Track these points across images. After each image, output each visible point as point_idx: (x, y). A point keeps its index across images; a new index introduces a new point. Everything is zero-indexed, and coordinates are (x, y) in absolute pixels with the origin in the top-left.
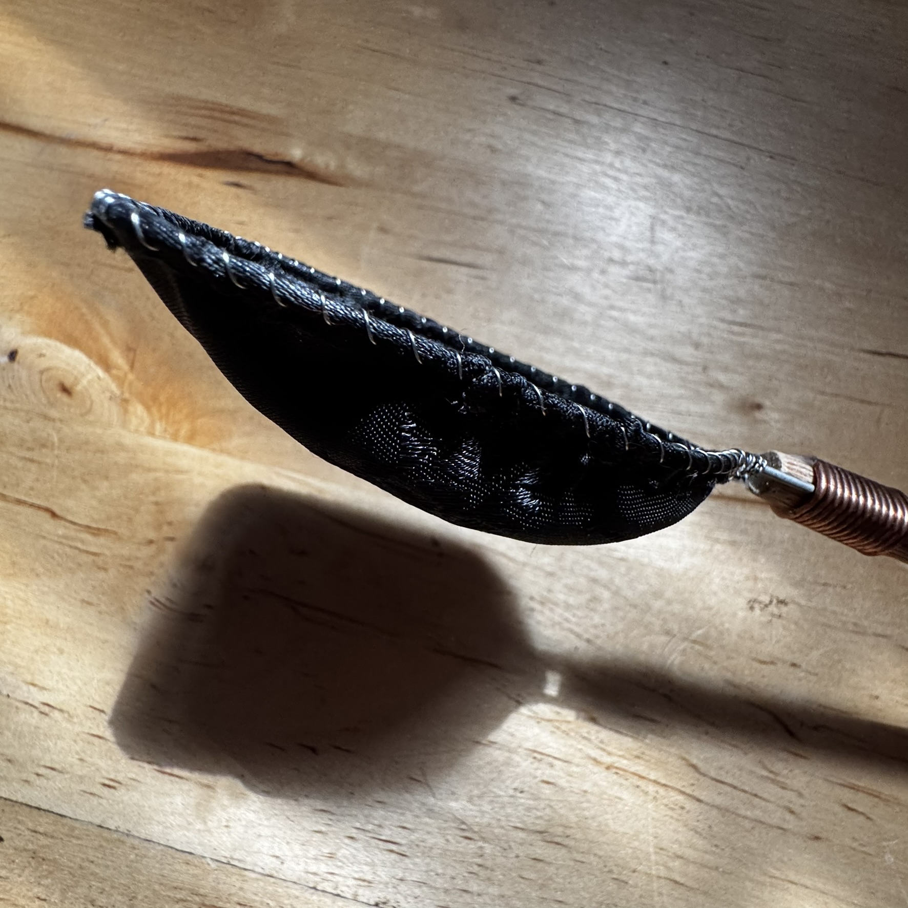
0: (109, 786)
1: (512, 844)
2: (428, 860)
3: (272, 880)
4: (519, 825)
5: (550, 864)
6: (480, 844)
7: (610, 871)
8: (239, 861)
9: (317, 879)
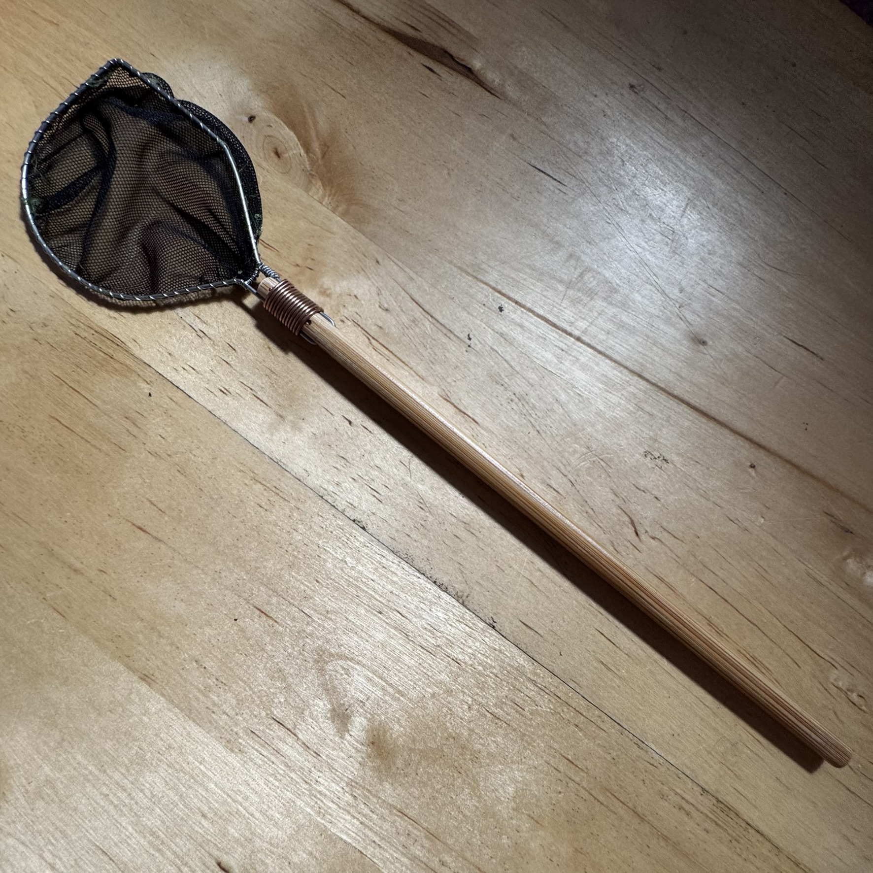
0: (223, 392)
1: (446, 522)
2: (393, 510)
3: (299, 482)
4: (454, 514)
5: (464, 542)
6: (427, 514)
7: (497, 561)
8: (284, 464)
9: (325, 492)
